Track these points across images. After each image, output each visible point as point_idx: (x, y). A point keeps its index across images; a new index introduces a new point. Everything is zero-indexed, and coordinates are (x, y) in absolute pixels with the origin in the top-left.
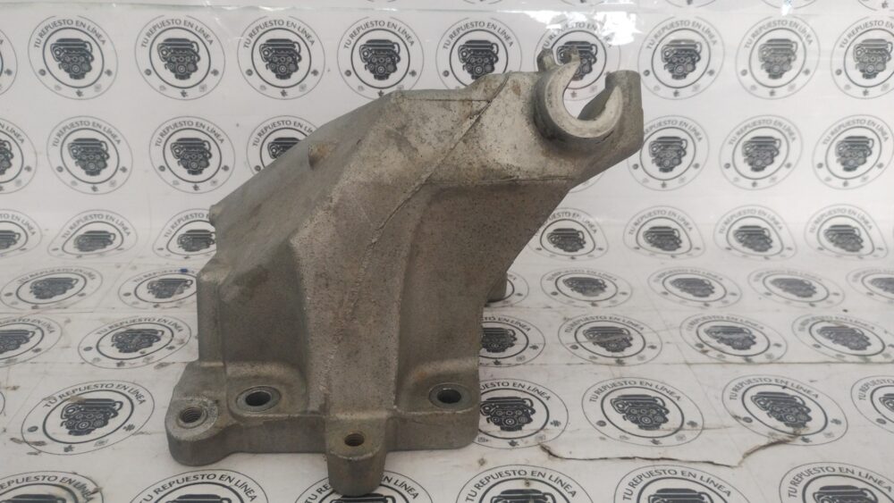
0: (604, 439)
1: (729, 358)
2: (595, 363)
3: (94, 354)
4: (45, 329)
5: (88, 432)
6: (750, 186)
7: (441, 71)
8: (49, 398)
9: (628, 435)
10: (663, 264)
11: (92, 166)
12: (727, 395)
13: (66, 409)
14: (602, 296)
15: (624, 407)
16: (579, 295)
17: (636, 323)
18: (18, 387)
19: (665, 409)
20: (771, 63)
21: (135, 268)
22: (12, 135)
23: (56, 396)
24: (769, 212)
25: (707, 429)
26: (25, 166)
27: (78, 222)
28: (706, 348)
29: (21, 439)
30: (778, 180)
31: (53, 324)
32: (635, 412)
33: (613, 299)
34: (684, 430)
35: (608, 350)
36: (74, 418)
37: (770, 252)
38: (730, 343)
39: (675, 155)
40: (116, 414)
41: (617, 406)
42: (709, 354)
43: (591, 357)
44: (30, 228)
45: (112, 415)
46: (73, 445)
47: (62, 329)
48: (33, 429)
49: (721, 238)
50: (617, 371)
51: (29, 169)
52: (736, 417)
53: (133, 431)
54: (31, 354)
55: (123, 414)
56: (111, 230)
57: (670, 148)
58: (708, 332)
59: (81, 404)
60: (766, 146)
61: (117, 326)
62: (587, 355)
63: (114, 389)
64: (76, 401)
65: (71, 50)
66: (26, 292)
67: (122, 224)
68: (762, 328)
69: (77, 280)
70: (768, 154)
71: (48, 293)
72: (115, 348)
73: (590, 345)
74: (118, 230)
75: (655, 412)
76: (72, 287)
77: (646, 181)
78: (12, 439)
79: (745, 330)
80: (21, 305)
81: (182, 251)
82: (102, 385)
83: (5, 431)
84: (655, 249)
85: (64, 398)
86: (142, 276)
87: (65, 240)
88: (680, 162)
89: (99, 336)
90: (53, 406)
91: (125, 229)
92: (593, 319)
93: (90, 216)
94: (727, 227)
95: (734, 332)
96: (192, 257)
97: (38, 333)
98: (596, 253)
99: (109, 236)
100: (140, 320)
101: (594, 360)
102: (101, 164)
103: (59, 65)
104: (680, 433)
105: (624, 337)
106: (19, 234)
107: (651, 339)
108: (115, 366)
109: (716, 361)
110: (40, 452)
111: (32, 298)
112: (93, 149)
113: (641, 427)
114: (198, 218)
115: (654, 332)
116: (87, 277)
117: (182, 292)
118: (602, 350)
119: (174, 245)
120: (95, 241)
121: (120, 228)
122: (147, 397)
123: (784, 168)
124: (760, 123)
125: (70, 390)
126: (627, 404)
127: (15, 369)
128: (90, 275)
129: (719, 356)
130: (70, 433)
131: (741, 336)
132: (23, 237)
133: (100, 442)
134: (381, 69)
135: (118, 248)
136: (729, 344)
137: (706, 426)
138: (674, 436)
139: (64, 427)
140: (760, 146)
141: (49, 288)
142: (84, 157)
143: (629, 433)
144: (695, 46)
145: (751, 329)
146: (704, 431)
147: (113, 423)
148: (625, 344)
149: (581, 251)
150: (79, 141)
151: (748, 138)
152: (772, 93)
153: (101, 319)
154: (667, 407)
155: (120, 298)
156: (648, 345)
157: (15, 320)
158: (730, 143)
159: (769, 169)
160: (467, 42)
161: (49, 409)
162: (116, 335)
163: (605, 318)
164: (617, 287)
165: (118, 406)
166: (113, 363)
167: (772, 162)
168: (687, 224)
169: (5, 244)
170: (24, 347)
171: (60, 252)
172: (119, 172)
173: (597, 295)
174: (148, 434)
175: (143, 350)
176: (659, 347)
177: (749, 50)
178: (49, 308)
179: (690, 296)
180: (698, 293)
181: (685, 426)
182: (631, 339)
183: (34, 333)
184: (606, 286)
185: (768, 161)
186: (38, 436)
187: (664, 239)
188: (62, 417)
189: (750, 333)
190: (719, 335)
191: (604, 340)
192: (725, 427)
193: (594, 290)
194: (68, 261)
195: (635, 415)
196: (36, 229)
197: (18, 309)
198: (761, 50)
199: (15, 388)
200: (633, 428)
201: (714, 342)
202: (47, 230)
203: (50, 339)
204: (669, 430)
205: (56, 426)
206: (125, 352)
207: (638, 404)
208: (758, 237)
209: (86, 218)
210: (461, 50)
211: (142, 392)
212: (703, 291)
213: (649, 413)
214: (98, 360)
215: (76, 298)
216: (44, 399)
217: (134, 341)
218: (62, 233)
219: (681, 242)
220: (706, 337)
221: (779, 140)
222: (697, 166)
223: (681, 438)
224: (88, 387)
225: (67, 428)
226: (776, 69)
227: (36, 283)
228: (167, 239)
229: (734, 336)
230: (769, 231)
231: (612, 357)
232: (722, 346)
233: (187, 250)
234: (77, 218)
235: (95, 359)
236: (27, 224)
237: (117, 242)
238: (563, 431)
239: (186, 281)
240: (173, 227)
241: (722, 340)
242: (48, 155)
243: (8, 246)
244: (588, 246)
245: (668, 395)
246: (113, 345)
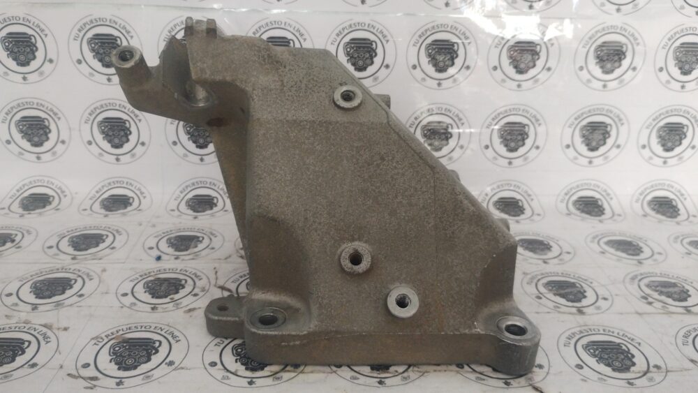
0: (585, 381)
1: (672, 309)
2: (559, 312)
3: (130, 299)
4: (85, 277)
5: (135, 368)
6: (661, 164)
7: (411, 65)
8: (97, 338)
9: (605, 378)
10: (593, 227)
11: (116, 141)
12: (680, 342)
13: (113, 347)
14: (550, 255)
15: (595, 352)
16: (530, 254)
17: (585, 278)
18: (69, 328)
19: (631, 354)
20: (683, 62)
21: (154, 226)
22: (51, 114)
23: (103, 336)
24: (676, 186)
25: (671, 371)
26: (60, 139)
27: (103, 187)
28: (650, 300)
29: (77, 375)
30: (684, 159)
31: (92, 273)
32: (606, 357)
33: (561, 257)
34: (651, 372)
35: (568, 301)
36: (121, 355)
37: (679, 219)
38: (669, 295)
39: (601, 137)
40: (157, 351)
41: (589, 350)
42: (654, 305)
43: (555, 307)
44: (63, 192)
45: (154, 351)
46: (123, 380)
47: (100, 277)
48: (86, 366)
49: (637, 206)
50: (580, 319)
51: (63, 142)
52: (692, 361)
53: (173, 367)
54: (75, 299)
55: (163, 350)
56: (130, 194)
57: (597, 131)
58: (648, 286)
59: (124, 343)
60: (676, 131)
61: (146, 275)
62: (551, 305)
63: (152, 329)
64: (120, 340)
65: (104, 43)
66: (65, 245)
67: (139, 189)
68: (692, 283)
69: (107, 236)
70: (677, 137)
71: (83, 246)
72: (147, 294)
73: (551, 296)
74: (136, 194)
75: (623, 357)
76: (104, 241)
77: (576, 158)
78: (69, 375)
79: (679, 285)
80: (62, 256)
81: (190, 212)
82: (142, 327)
83: (61, 367)
84: (584, 215)
85: (110, 337)
86: (160, 233)
87: (92, 201)
88: (605, 143)
89: (132, 284)
90: (101, 345)
91: (142, 193)
92: (548, 275)
93: (113, 182)
94: (642, 197)
95: (670, 287)
96: (200, 217)
97: (80, 281)
98: (535, 217)
99: (129, 199)
100: (165, 270)
101: (558, 310)
102: (124, 139)
103: (94, 56)
104: (649, 375)
105: (578, 289)
106: (53, 197)
107: (601, 292)
108: (150, 310)
109: (662, 311)
110: (95, 386)
111: (70, 250)
112: (118, 126)
113: (614, 370)
114: (203, 185)
115: (603, 286)
116: (115, 233)
117: (196, 247)
118: (563, 301)
119: (183, 207)
120: (117, 203)
121: (138, 192)
122: (181, 337)
123: (689, 149)
124: (672, 111)
125: (115, 330)
126: (597, 349)
127: (63, 312)
128: (118, 231)
129: (663, 307)
130: (119, 369)
131: (676, 289)
132: (57, 200)
133: (147, 376)
134: (361, 63)
135: (138, 209)
136: (669, 297)
137: (668, 369)
138: (645, 377)
139: (113, 363)
140: (672, 131)
141: (85, 242)
142: (111, 133)
143: (605, 375)
144: (622, 47)
145: (683, 284)
146: (668, 373)
147: (156, 359)
148: (580, 296)
149: (522, 217)
150: (107, 120)
151: (662, 124)
152: (683, 87)
153: (131, 269)
154: (631, 352)
155: (145, 251)
156: (600, 297)
157: (58, 269)
158: (647, 128)
159: (678, 150)
160: (433, 41)
161: (98, 347)
162: (147, 283)
163: (558, 273)
164: (561, 248)
165: (157, 344)
166: (148, 308)
167: (680, 144)
168: (608, 195)
169: (42, 205)
170: (69, 293)
171: (89, 212)
172: (139, 146)
173: (545, 254)
174: (187, 369)
175: (171, 296)
176: (610, 298)
177: (666, 51)
178: (86, 259)
179: (624, 255)
180: (630, 252)
181: (651, 369)
182: (585, 292)
183: (76, 281)
184: (551, 247)
185: (678, 143)
186: (91, 372)
187: (590, 207)
188: (110, 355)
189: (684, 287)
190: (658, 289)
191: (562, 292)
192: (686, 370)
193: (542, 250)
194: (97, 220)
195: (607, 359)
196: (67, 193)
197: (60, 260)
198: (675, 52)
199: (66, 329)
200: (608, 371)
201: (656, 295)
202: (76, 193)
203: (90, 286)
204: (639, 372)
205: (106, 362)
206: (157, 298)
207: (606, 349)
208: (667, 206)
209: (110, 184)
210: (427, 48)
211: (176, 333)
212: (634, 250)
213: (618, 358)
214: (135, 304)
215: (108, 251)
216: (93, 339)
217: (162, 288)
218: (89, 197)
219: (604, 209)
220: (648, 291)
221: (687, 126)
222: (618, 147)
223: (651, 379)
224: (130, 328)
225: (116, 364)
226: (687, 67)
227: (72, 237)
228: (177, 202)
229: (671, 290)
230: (675, 200)
231: (573, 307)
232: (663, 298)
233: (195, 211)
234: (102, 184)
235: (132, 304)
236: (60, 188)
237: (136, 204)
238: (548, 373)
239: (198, 237)
240: (181, 192)
241: (661, 293)
242: (80, 130)
243: (44, 207)
244: (528, 212)
245: (629, 341)
246: (145, 292)
